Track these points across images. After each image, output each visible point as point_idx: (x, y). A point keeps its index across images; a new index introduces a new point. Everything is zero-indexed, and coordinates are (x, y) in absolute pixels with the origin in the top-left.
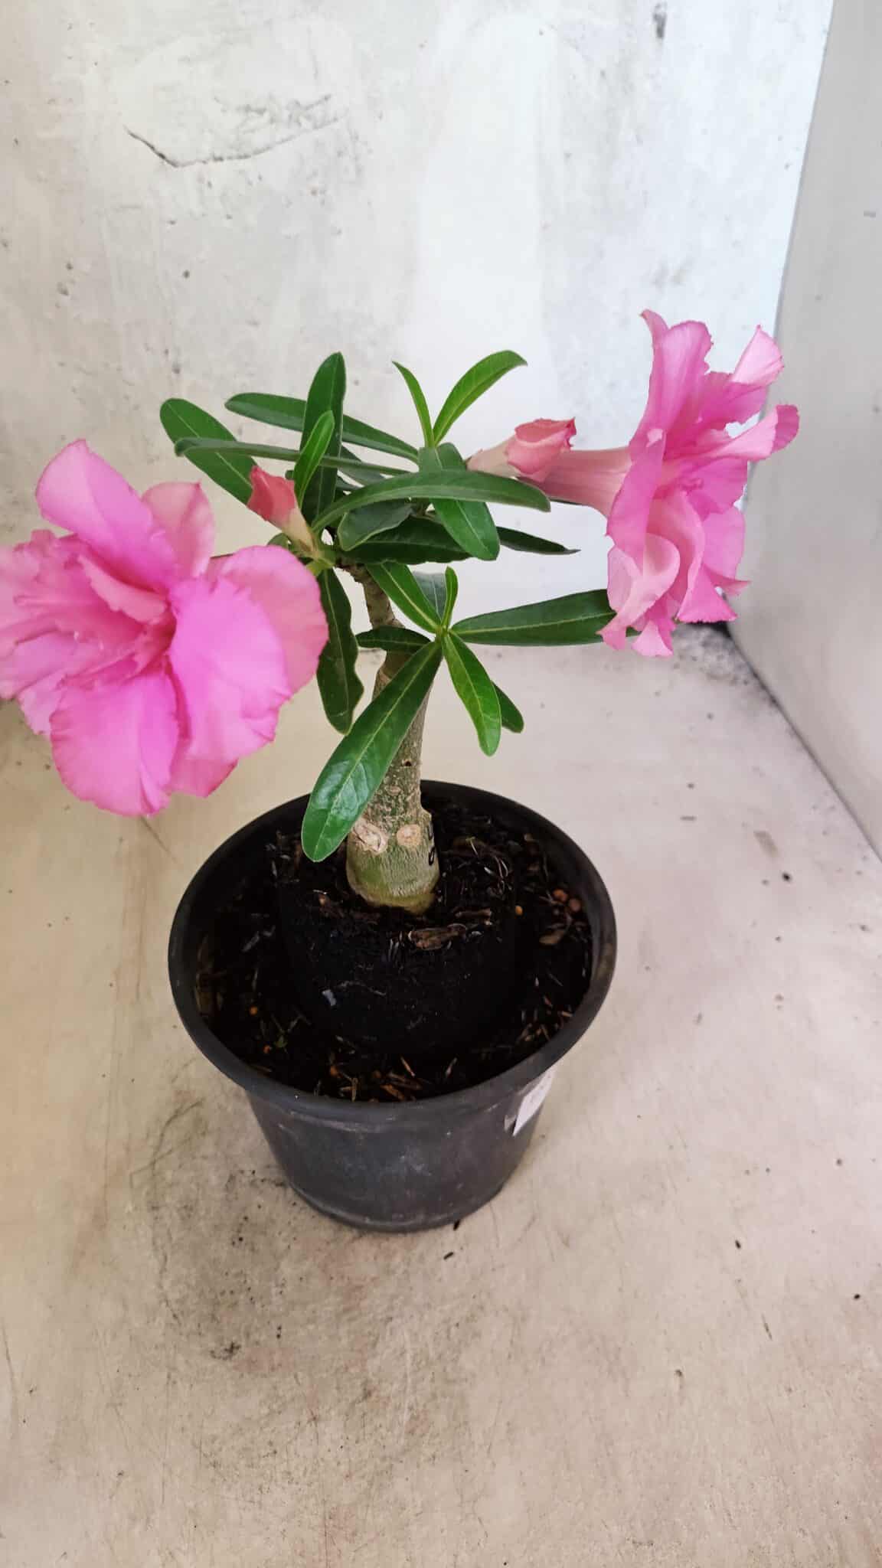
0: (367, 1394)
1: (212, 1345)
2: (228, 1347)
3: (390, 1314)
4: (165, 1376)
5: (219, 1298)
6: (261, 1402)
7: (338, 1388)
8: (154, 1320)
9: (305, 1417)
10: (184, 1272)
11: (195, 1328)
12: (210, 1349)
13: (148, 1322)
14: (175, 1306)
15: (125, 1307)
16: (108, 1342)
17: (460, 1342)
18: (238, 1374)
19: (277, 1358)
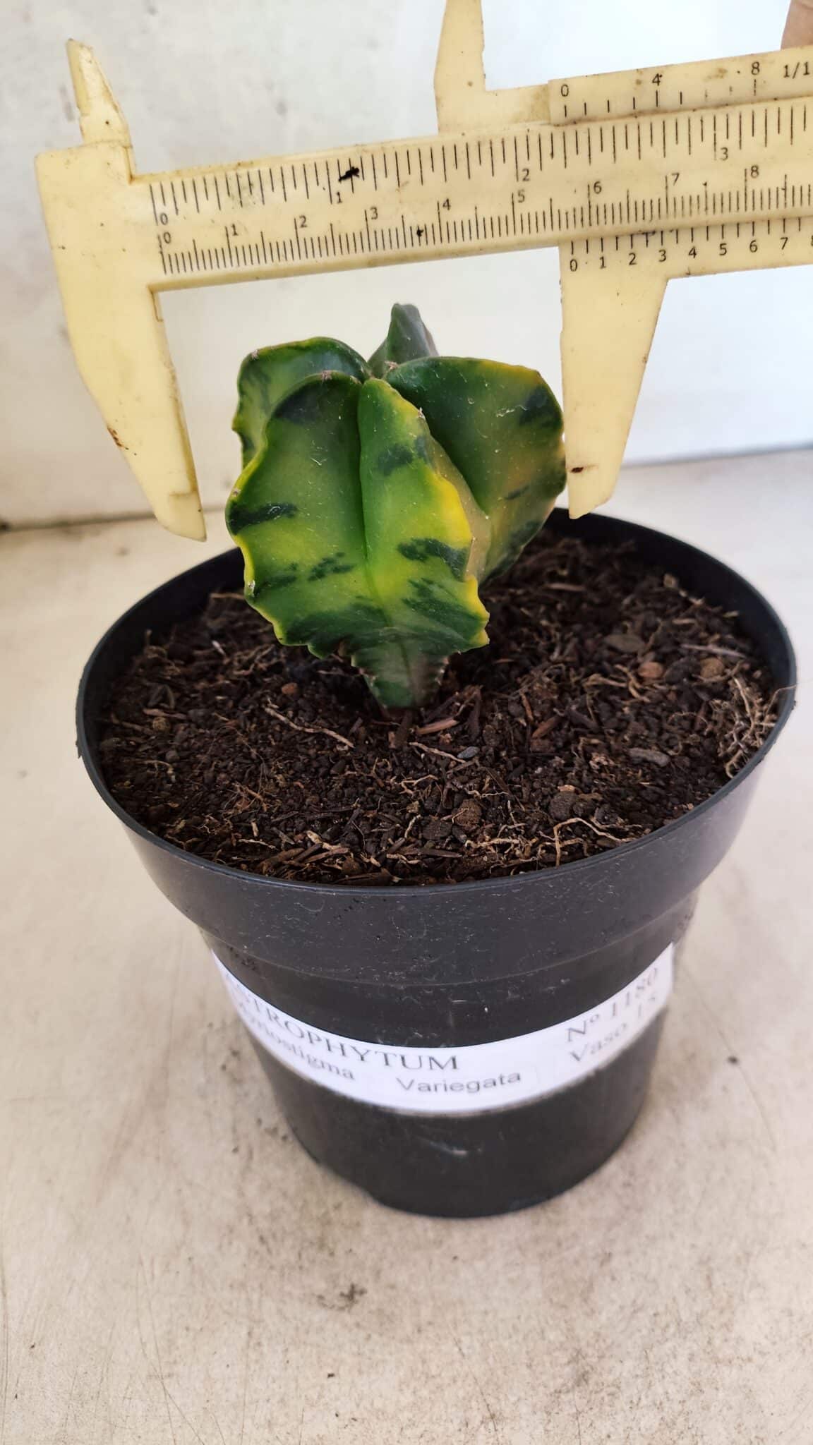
0: (582, 1378)
1: (321, 1286)
2: (346, 1291)
3: (608, 1250)
4: (244, 1332)
5: (332, 1214)
6: (401, 1383)
7: (529, 1366)
8: (230, 1243)
9: (476, 1417)
10: (278, 1173)
11: (293, 1258)
12: (317, 1293)
13: (220, 1247)
14: (263, 1224)
15: (187, 1223)
16: (157, 1272)
17: (730, 1296)
18: (362, 1334)
19: (426, 1313)
